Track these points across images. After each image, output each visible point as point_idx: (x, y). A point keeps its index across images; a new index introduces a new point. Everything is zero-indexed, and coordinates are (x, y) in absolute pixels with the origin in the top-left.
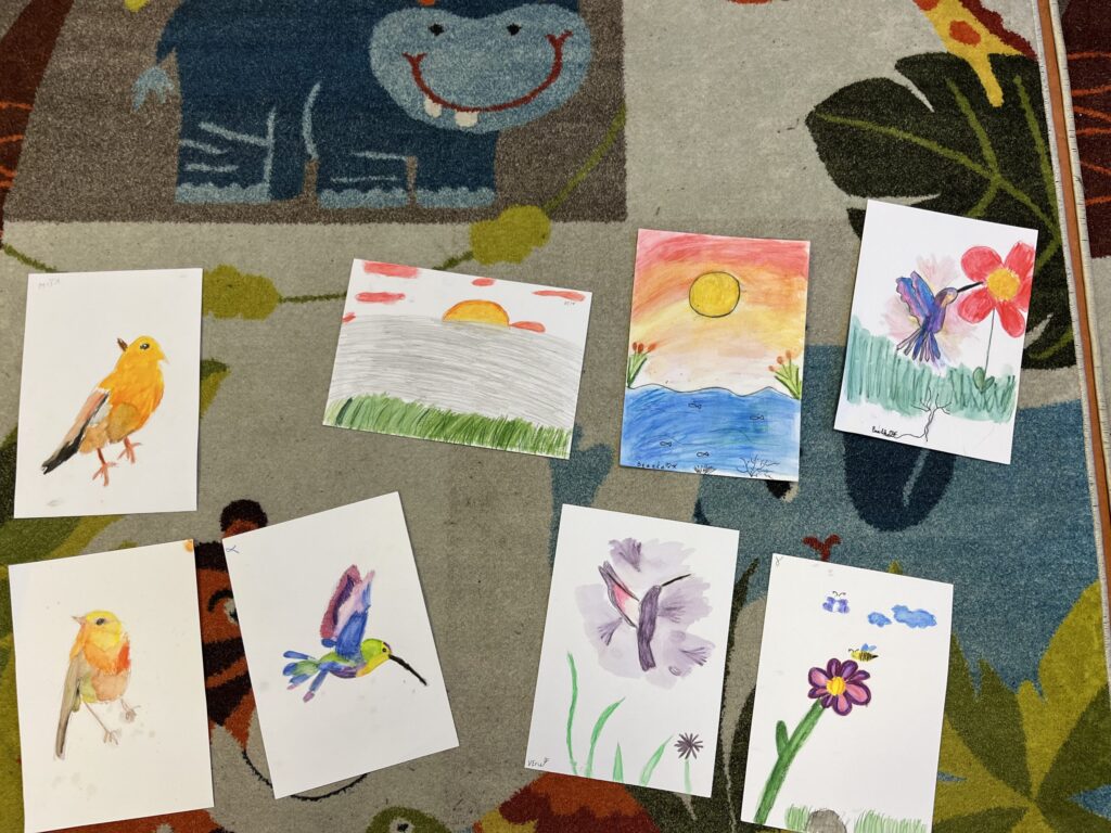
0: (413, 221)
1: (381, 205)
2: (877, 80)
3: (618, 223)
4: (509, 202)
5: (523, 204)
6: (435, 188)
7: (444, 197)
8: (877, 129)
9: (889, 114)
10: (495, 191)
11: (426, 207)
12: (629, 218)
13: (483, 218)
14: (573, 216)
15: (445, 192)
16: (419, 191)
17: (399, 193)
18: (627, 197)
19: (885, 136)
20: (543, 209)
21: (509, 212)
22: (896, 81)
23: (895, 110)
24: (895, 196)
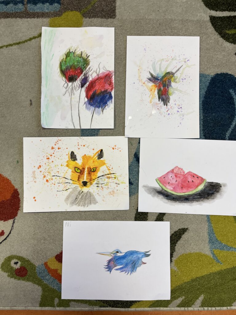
0: (25, 17)
1: (13, 11)
3: (112, 19)
4: (66, 9)
5: (72, 11)
6: (35, 4)
7: (39, 7)
10: (60, 5)
11: (31, 11)
12: (117, 17)
13: (55, 16)
14: (93, 16)
15: (40, 5)
16: (29, 5)
17: (20, 6)
18: (117, 8)
20: (80, 13)
21: (66, 13)
24: (229, 11)
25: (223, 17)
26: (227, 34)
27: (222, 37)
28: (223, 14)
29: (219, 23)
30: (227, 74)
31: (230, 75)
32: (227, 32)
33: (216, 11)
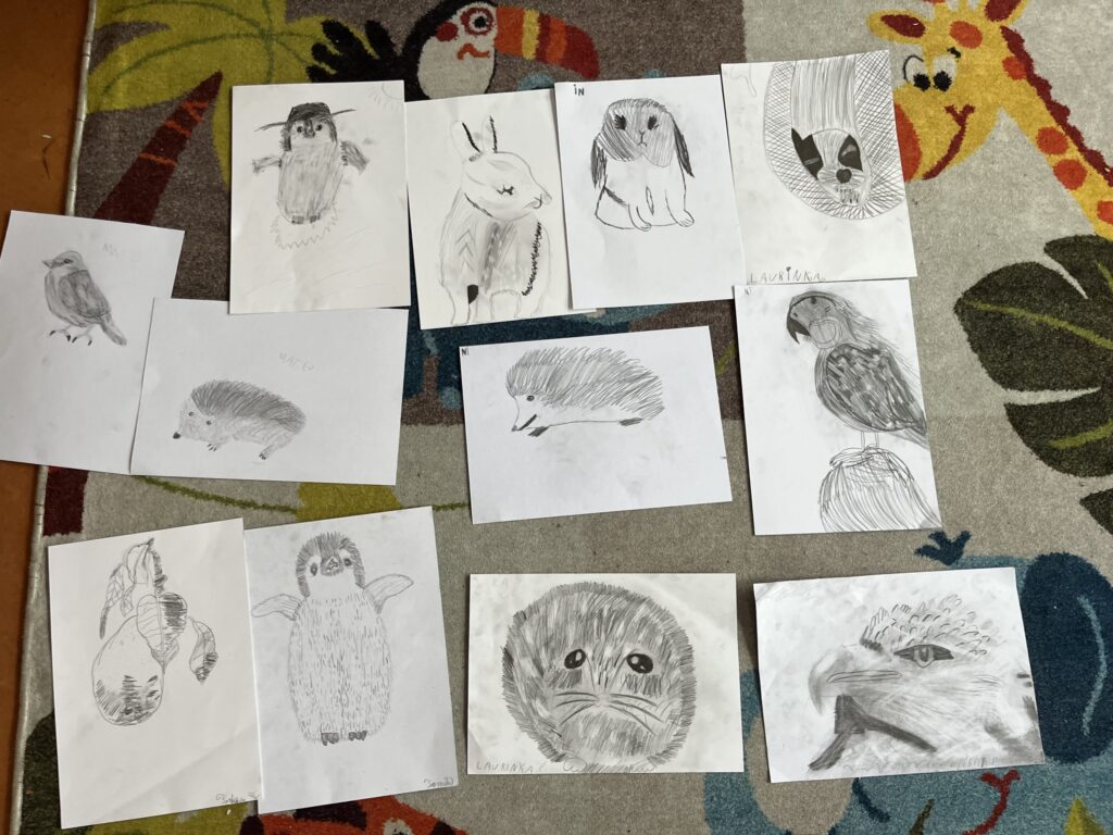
2: (1027, 264)
8: (1030, 316)
9: (1041, 301)
19: (1040, 324)
22: (1047, 266)
23: (1046, 296)
24: (1054, 390)
25: (1040, 404)
26: (1055, 449)
27: (1042, 458)
28: (1038, 397)
29: (1032, 421)
30: (1066, 556)
31: (1075, 557)
32: (1055, 444)
33: (1022, 390)
